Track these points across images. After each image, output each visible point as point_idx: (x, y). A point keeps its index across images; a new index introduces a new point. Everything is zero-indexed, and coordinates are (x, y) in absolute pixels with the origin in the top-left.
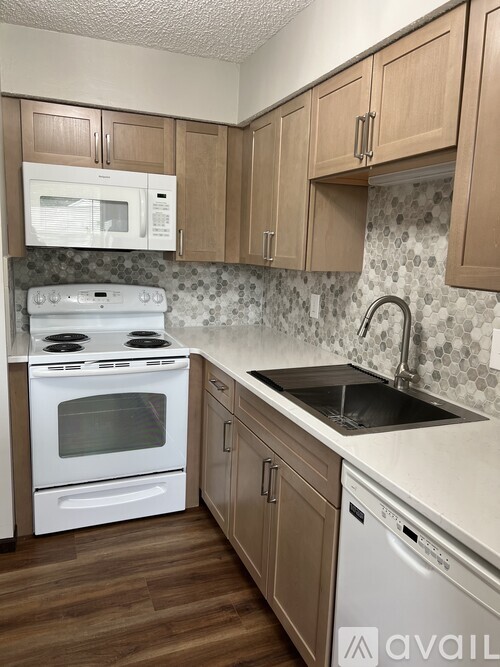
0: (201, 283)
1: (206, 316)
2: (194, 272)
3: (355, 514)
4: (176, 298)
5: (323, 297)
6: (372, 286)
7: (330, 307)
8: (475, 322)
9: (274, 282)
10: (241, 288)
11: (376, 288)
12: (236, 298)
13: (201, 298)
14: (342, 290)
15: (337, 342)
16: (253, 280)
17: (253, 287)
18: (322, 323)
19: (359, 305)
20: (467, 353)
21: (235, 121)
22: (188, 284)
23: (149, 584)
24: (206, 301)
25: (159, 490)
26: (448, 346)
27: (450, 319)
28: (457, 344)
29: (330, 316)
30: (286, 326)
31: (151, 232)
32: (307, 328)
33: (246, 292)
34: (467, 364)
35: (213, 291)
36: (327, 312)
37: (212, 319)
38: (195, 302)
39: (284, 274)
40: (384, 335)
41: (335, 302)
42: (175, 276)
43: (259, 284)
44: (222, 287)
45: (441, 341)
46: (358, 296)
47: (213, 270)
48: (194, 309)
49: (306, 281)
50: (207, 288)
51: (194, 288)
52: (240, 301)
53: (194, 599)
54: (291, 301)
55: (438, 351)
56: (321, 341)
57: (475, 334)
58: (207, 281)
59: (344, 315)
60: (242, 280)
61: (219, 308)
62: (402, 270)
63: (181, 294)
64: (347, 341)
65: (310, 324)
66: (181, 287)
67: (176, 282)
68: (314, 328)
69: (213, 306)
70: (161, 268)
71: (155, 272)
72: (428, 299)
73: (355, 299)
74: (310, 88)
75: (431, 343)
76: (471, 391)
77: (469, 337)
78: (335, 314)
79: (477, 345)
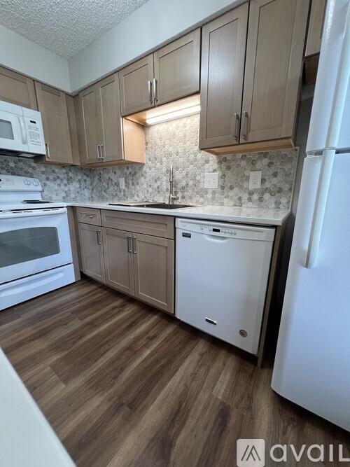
0: (58, 177)
1: (64, 195)
2: (54, 171)
3: (186, 236)
4: (45, 185)
5: (126, 178)
6: (150, 169)
7: (130, 182)
8: (197, 173)
9: (97, 177)
10: (80, 181)
11: (153, 169)
12: (78, 186)
13: (59, 185)
14: (135, 173)
15: (136, 197)
16: (85, 177)
17: (85, 181)
18: (127, 190)
19: (145, 178)
20: (195, 186)
21: (69, 91)
22: (51, 177)
23: (72, 313)
24: (63, 187)
25: (61, 275)
26: (187, 185)
27: (187, 174)
28: (191, 183)
29: (131, 186)
30: (106, 196)
31: (29, 143)
32: (118, 194)
33: (83, 183)
34: (195, 190)
35: (65, 182)
36: (129, 184)
37: (67, 196)
38: (57, 187)
39: (102, 172)
40: (158, 187)
41: (132, 180)
42: (43, 173)
43: (88, 179)
44: (70, 180)
45: (184, 183)
46: (144, 174)
47: (64, 171)
48: (56, 191)
49: (115, 173)
50: (62, 180)
51: (55, 180)
52: (80, 187)
53: (98, 310)
54: (108, 184)
55: (183, 188)
56: (127, 198)
57: (198, 178)
58: (61, 176)
59: (138, 184)
60: (79, 177)
61: (69, 190)
62: (164, 159)
63: (48, 183)
64: (140, 194)
65: (120, 192)
66: (48, 179)
67: (44, 177)
68: (122, 193)
69: (67, 190)
70: (34, 168)
71: (30, 170)
72: (177, 169)
73: (142, 175)
74: (117, 71)
75: (179, 186)
77: (195, 179)
78: (133, 184)
79: (199, 181)
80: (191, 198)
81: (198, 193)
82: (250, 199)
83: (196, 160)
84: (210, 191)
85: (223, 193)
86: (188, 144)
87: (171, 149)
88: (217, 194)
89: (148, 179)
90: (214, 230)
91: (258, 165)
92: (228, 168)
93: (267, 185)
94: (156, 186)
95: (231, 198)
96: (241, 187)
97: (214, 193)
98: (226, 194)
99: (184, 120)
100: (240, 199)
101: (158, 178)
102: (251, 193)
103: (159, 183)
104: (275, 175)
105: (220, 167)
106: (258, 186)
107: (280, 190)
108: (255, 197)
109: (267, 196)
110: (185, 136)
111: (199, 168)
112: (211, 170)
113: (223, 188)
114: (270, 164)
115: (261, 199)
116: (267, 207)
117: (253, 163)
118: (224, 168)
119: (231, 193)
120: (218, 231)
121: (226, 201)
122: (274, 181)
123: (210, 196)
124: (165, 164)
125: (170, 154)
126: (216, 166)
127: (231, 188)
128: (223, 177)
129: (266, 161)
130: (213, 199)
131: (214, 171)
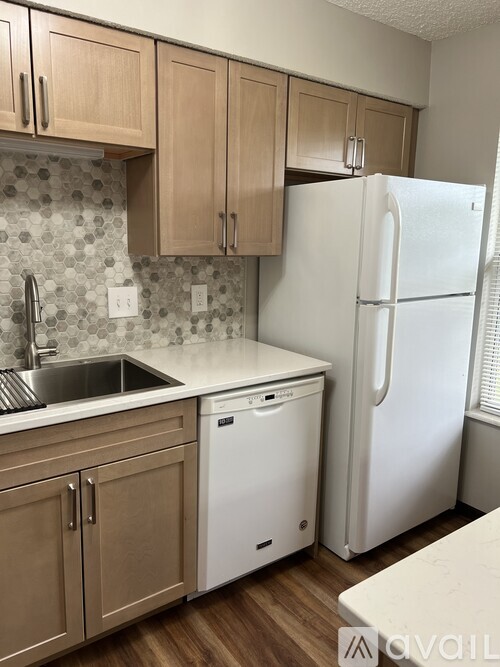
8: (87, 286)
20: (84, 314)
26: (62, 314)
27: (59, 289)
28: (72, 309)
34: (86, 323)
45: (51, 310)
55: (50, 322)
57: (90, 296)
76: (93, 343)
77: (84, 300)
79: (93, 305)
80: (74, 343)
81: (92, 330)
82: (194, 331)
83: (81, 256)
84: (121, 324)
85: (148, 326)
88: (136, 328)
90: (268, 398)
91: (201, 275)
92: (154, 278)
93: (215, 305)
95: (164, 333)
96: (178, 311)
97: (130, 325)
98: (153, 326)
100: (179, 331)
102: (194, 321)
104: (223, 290)
105: (139, 276)
106: (204, 308)
107: (230, 313)
108: (201, 325)
109: (216, 322)
111: (90, 276)
112: (122, 281)
113: (147, 314)
114: (216, 275)
115: (209, 328)
116: (218, 339)
117: (194, 271)
118: (146, 278)
119: (164, 324)
120: (272, 397)
121: (155, 338)
122: (223, 298)
123: (121, 333)
126: (129, 273)
127: (163, 314)
128: (146, 293)
129: (210, 269)
130: (129, 337)
131: (127, 283)
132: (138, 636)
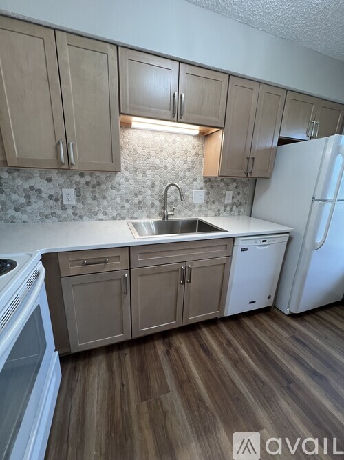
5: (78, 189)
6: (127, 180)
7: (89, 195)
8: (186, 189)
11: (131, 182)
14: (99, 184)
15: (100, 214)
18: (80, 206)
26: (176, 200)
29: (89, 200)
32: (59, 212)
36: (84, 198)
41: (93, 192)
45: (172, 198)
46: (116, 186)
49: (50, 180)
54: (27, 197)
55: (172, 203)
56: (81, 217)
57: (187, 194)
59: (104, 198)
64: (110, 211)
65: (64, 209)
68: (70, 211)
72: (165, 183)
73: (113, 187)
76: (186, 212)
78: (94, 198)
79: (188, 197)
80: (179, 212)
81: (186, 207)
82: (225, 210)
83: (185, 177)
84: (197, 206)
85: (207, 207)
86: (177, 160)
87: (158, 162)
88: (203, 208)
89: (122, 192)
90: (263, 241)
91: (231, 187)
92: (212, 187)
93: (235, 200)
94: (136, 201)
95: (213, 210)
96: (220, 202)
97: (200, 206)
98: (209, 207)
99: (174, 136)
100: (219, 210)
101: (140, 192)
102: (226, 206)
103: (140, 197)
104: (239, 194)
105: (206, 186)
106: (230, 201)
107: (241, 204)
108: (228, 208)
109: (234, 208)
110: (175, 153)
111: (188, 185)
112: (199, 188)
113: (207, 202)
114: (237, 187)
115: (231, 210)
116: (234, 215)
117: (228, 185)
118: (209, 187)
119: (213, 207)
120: (265, 241)
121: (209, 212)
122: (239, 197)
123: (197, 209)
124: (149, 177)
125: (157, 167)
126: (202, 185)
127: (213, 202)
128: (208, 193)
129: (235, 184)
130: (200, 211)
131: (201, 188)
132: (200, 328)
